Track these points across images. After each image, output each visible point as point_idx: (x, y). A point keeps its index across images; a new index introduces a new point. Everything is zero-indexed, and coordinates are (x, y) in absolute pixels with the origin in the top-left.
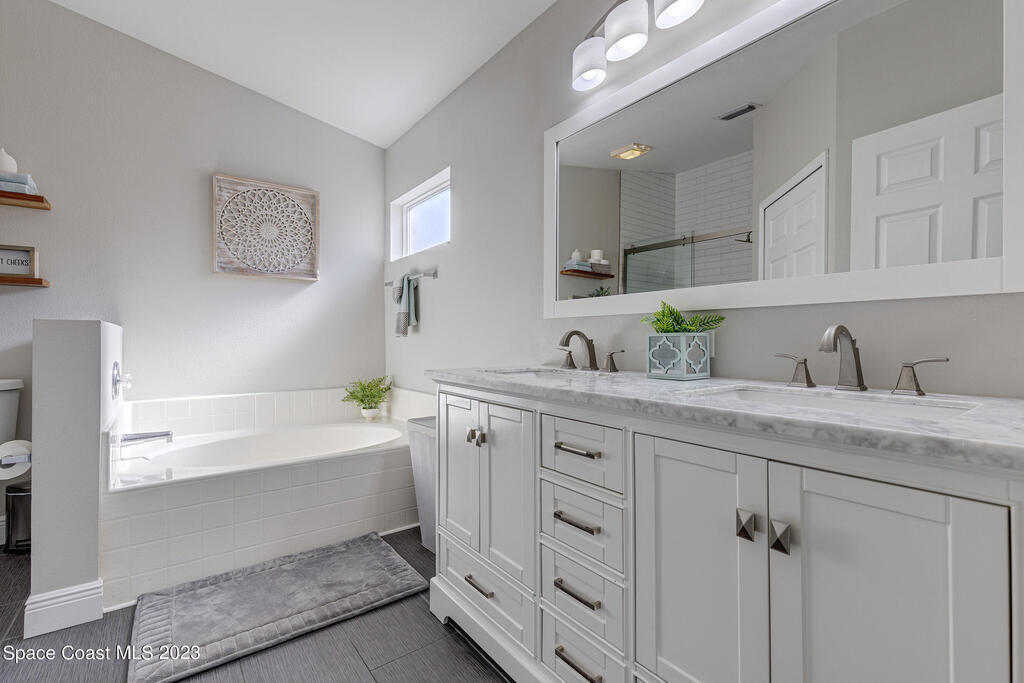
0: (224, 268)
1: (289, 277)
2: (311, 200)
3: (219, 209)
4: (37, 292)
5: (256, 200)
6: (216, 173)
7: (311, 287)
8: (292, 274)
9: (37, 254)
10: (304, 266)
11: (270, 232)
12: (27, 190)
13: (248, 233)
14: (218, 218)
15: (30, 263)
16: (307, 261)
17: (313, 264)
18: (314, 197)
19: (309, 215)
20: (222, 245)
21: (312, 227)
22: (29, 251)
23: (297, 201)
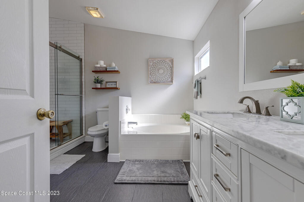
0: (151, 82)
1: (166, 83)
2: (172, 61)
3: (150, 67)
4: (117, 91)
5: (158, 63)
6: (149, 58)
7: (172, 85)
8: (167, 82)
9: (117, 83)
10: (170, 80)
11: (161, 71)
12: (116, 70)
13: (156, 73)
14: (150, 70)
15: (116, 85)
16: (171, 78)
17: (172, 79)
18: (172, 60)
19: (171, 65)
20: (151, 77)
21: (172, 68)
22: (116, 82)
23: (168, 62)
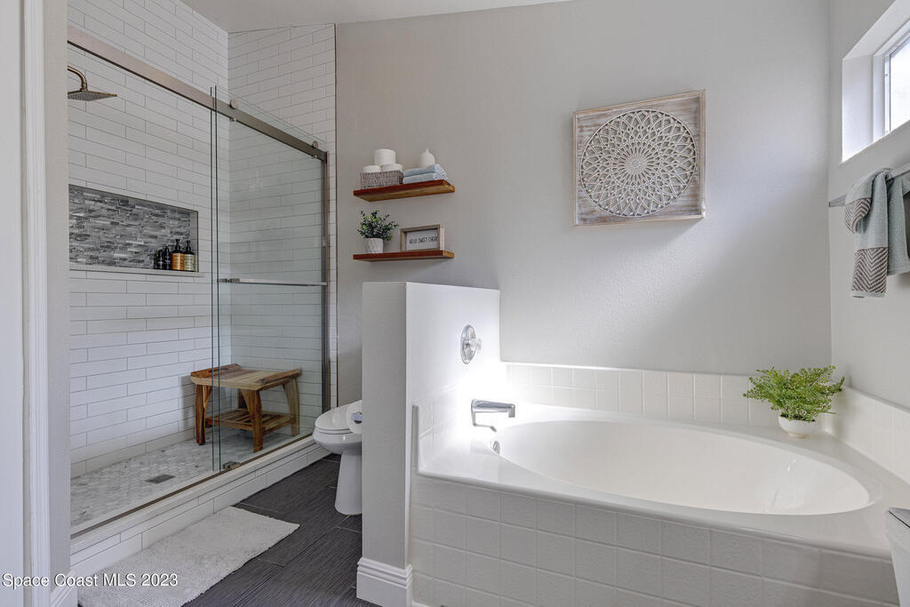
0: (584, 220)
1: (662, 218)
2: (694, 106)
3: (578, 152)
4: (443, 266)
5: (621, 128)
6: (575, 113)
7: (693, 229)
8: (666, 214)
9: (442, 231)
10: (682, 201)
11: (637, 164)
13: (611, 173)
14: (578, 163)
15: (437, 239)
16: (687, 192)
17: (696, 195)
18: (697, 100)
19: (690, 128)
20: (584, 194)
21: (694, 144)
22: (436, 228)
23: (672, 114)
